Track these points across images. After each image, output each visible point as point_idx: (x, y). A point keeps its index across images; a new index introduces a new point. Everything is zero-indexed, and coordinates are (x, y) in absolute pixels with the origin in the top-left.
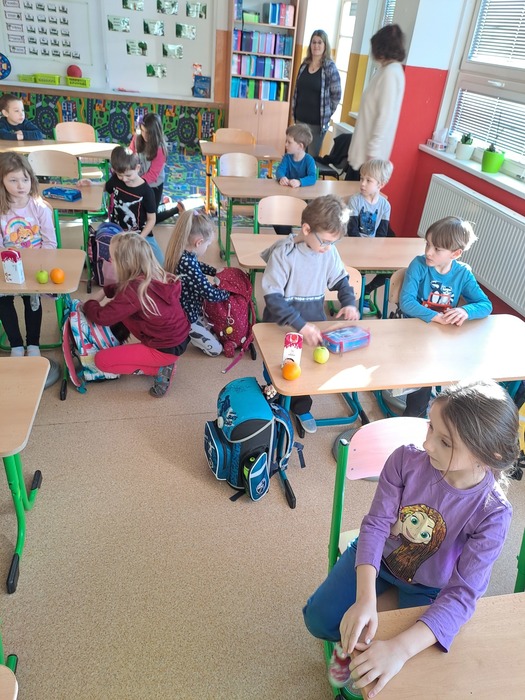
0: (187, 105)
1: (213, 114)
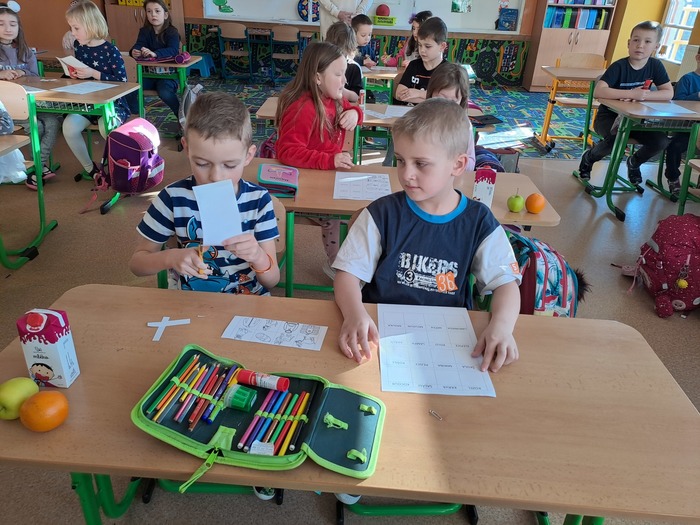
1: (517, 46)
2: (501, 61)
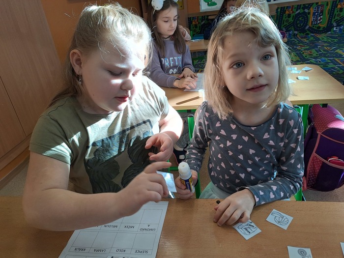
2: (311, 18)
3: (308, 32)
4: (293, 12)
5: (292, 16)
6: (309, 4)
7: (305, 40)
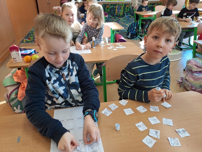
0: (152, 3)
3: (116, 16)
4: (109, 7)
5: (109, 8)
6: (116, 4)
7: (115, 20)
